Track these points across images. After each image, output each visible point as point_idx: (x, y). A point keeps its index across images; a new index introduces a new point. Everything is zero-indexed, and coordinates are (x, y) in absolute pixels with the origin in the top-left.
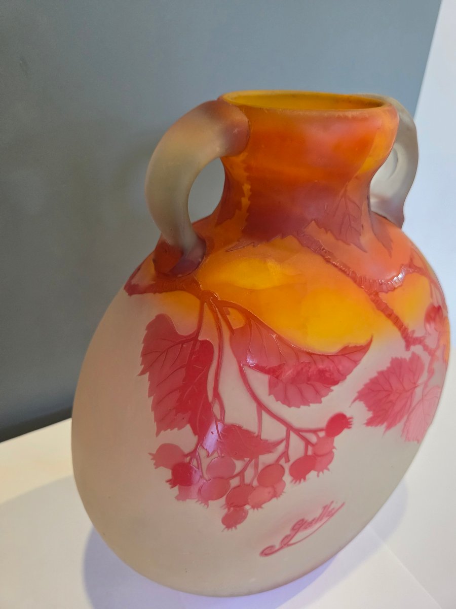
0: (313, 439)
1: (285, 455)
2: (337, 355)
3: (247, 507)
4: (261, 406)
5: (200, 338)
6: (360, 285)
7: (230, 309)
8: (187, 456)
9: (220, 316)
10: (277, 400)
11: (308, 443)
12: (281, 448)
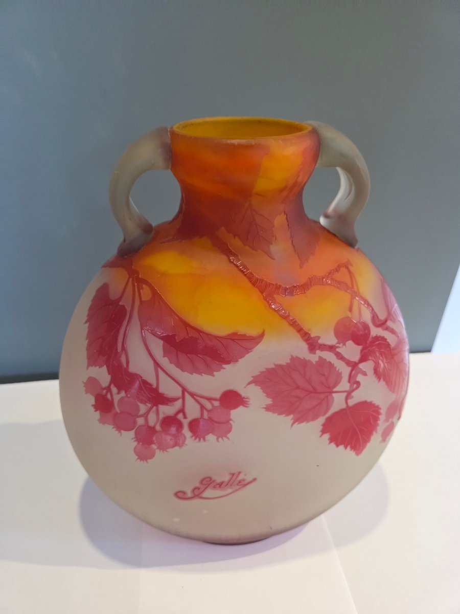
0: (208, 405)
1: (182, 410)
2: (225, 338)
3: (154, 446)
4: (157, 365)
5: (121, 303)
6: (254, 284)
7: (144, 286)
8: (104, 389)
9: (136, 290)
10: (171, 363)
11: (202, 407)
12: (178, 404)
